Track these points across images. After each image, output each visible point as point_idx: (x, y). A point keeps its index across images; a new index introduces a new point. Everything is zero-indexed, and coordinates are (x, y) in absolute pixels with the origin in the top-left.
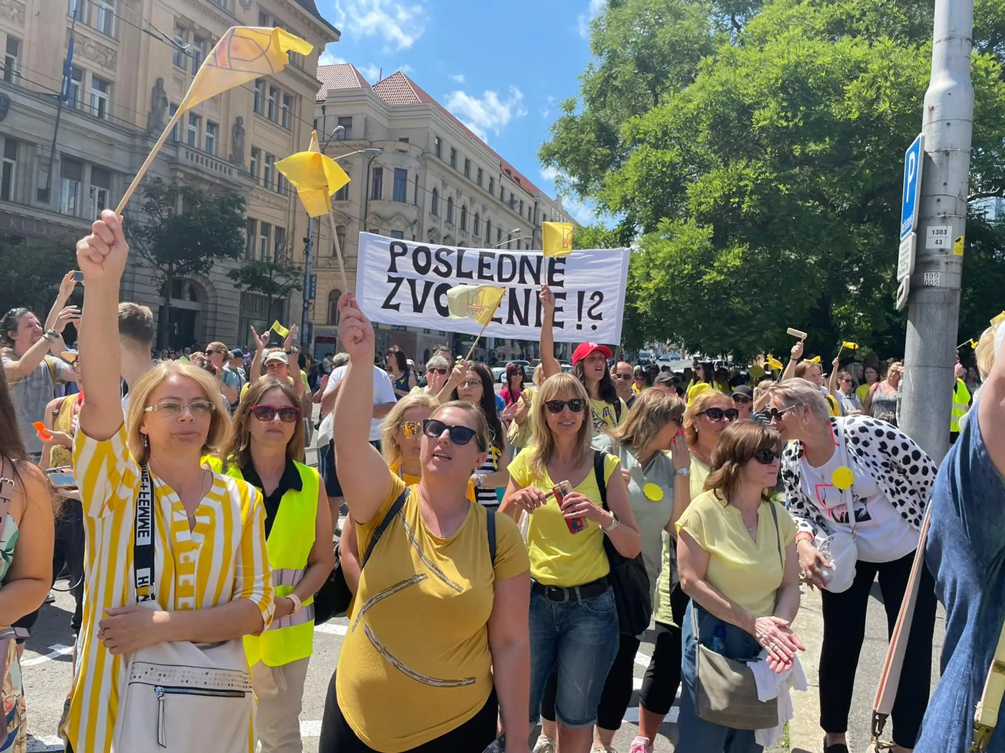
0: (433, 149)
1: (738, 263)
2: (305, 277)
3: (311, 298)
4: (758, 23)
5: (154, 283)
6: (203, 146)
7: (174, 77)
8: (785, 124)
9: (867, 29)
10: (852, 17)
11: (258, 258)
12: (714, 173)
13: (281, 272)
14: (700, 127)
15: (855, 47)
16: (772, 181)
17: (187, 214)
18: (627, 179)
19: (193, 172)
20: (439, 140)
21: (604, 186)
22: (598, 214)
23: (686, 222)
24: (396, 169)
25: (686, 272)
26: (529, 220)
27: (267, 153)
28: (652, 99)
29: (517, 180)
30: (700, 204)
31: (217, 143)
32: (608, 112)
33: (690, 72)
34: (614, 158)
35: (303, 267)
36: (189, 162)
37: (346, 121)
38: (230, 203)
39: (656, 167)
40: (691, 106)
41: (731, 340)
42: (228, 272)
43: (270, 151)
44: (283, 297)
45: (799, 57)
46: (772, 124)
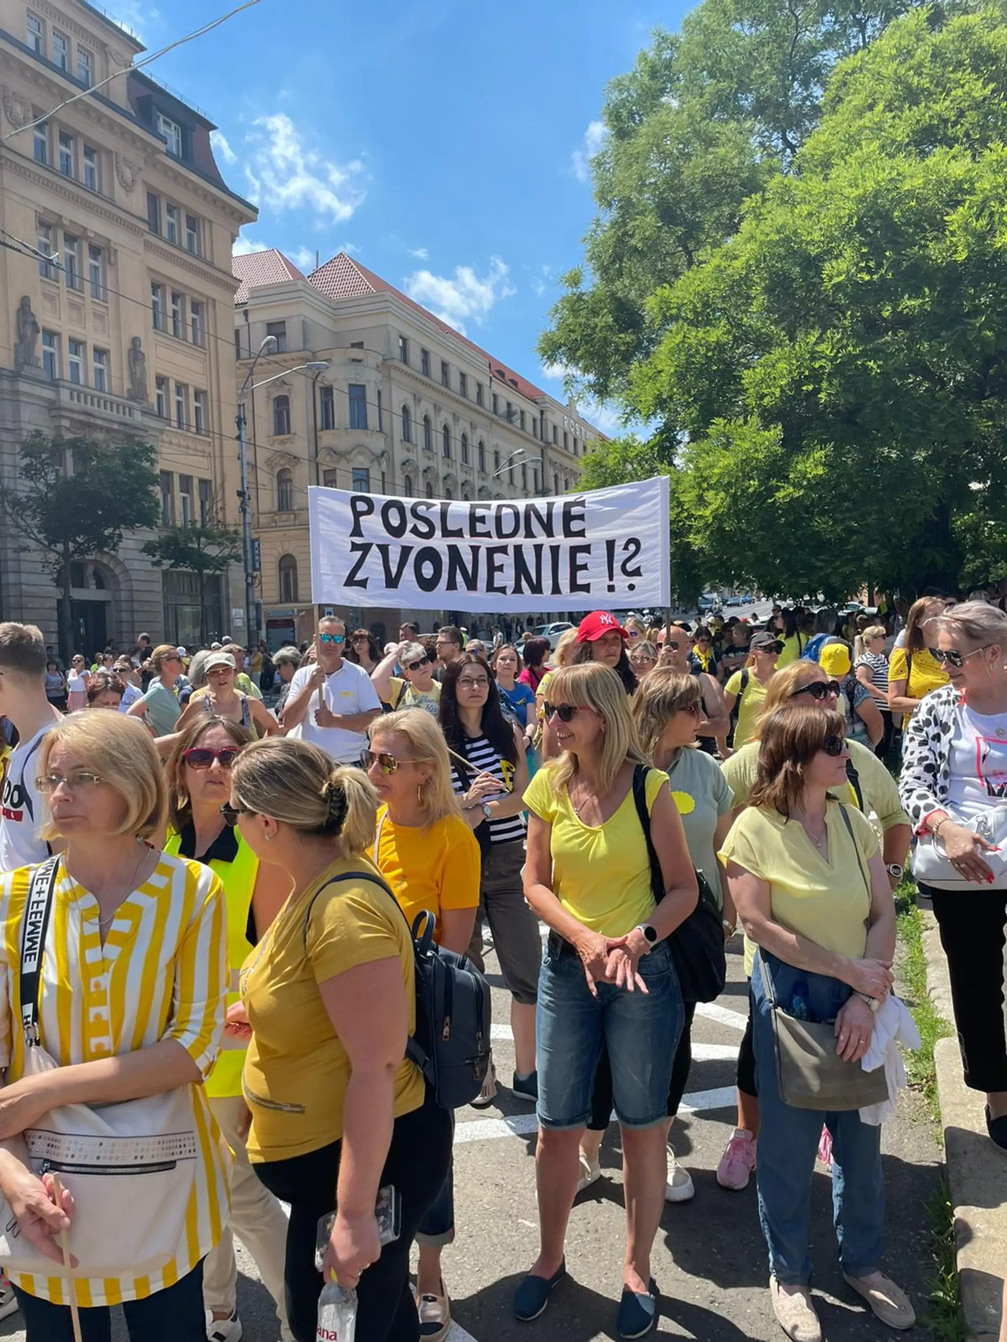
0: (397, 353)
1: (820, 471)
2: (245, 542)
3: (255, 569)
4: (819, 142)
5: (47, 571)
6: (92, 382)
7: (44, 294)
8: (867, 278)
9: (967, 135)
10: (945, 121)
11: (179, 523)
12: (777, 352)
13: (212, 539)
14: (753, 293)
15: (953, 161)
16: (857, 357)
17: (81, 475)
18: (660, 372)
19: (82, 418)
20: (405, 341)
21: (630, 383)
22: (626, 422)
23: (746, 422)
24: (350, 385)
25: (751, 490)
26: (535, 435)
27: (176, 382)
28: (684, 258)
29: (514, 383)
30: (762, 397)
31: (109, 376)
32: (627, 282)
33: (732, 216)
34: (640, 343)
35: (241, 529)
36: (75, 404)
37: (276, 328)
38: (135, 455)
39: (697, 351)
40: (737, 264)
41: (821, 574)
42: (142, 546)
43: (179, 379)
44: (218, 572)
45: (877, 183)
46: (849, 278)
